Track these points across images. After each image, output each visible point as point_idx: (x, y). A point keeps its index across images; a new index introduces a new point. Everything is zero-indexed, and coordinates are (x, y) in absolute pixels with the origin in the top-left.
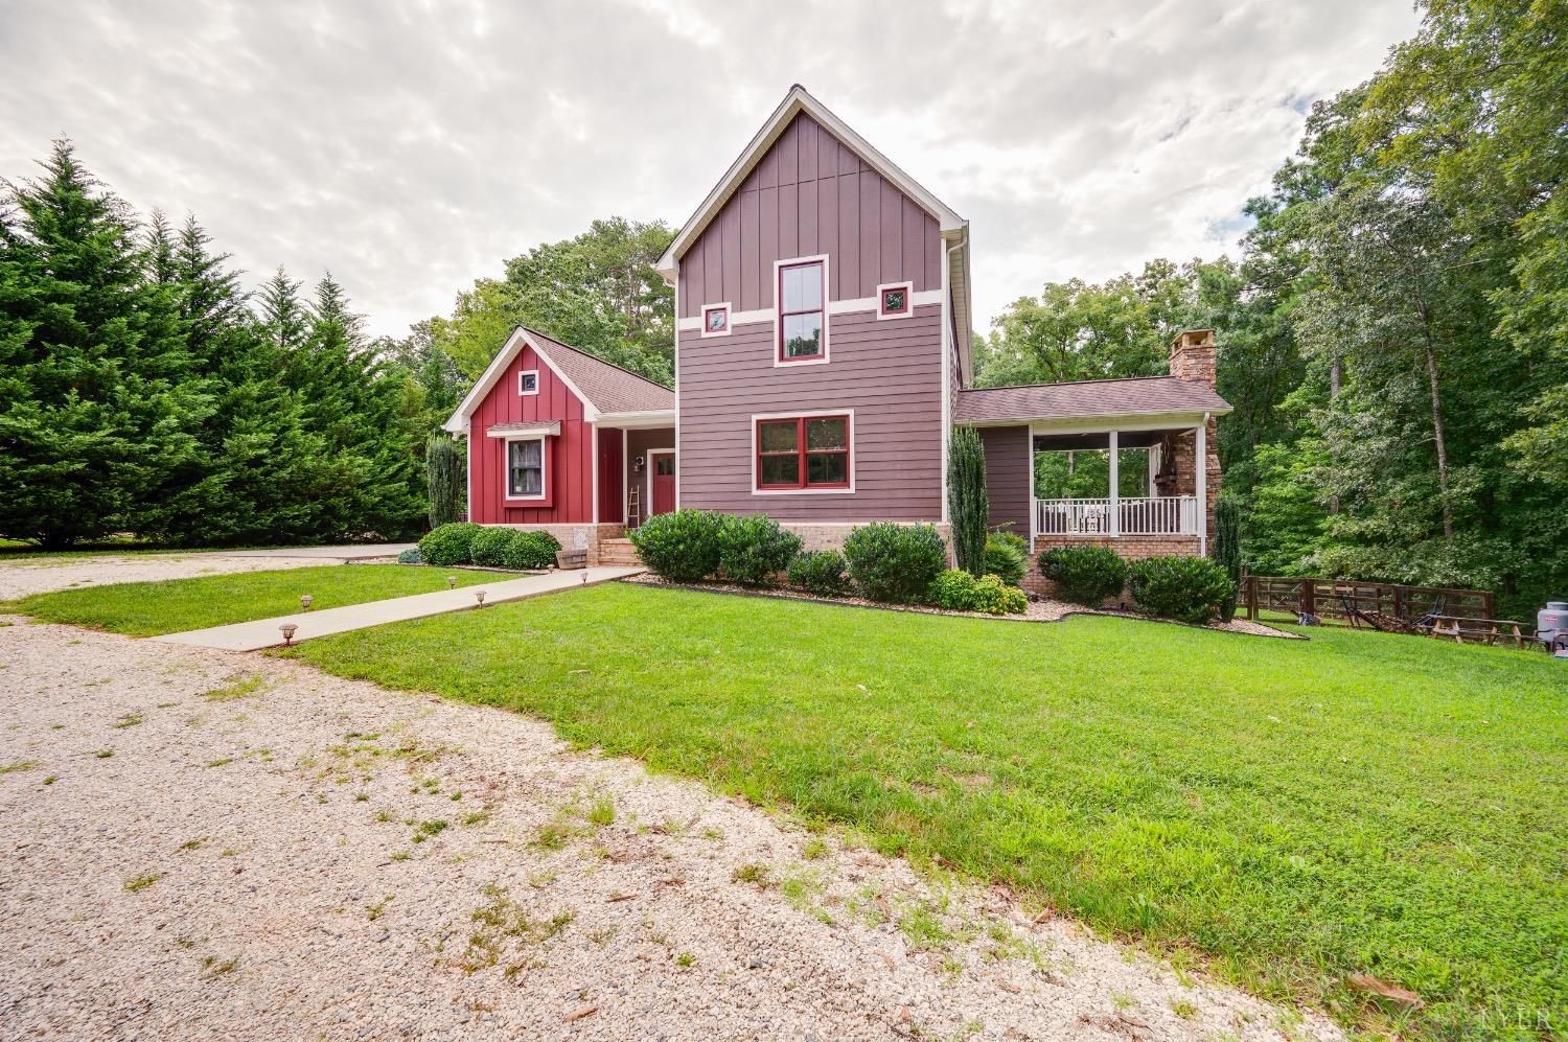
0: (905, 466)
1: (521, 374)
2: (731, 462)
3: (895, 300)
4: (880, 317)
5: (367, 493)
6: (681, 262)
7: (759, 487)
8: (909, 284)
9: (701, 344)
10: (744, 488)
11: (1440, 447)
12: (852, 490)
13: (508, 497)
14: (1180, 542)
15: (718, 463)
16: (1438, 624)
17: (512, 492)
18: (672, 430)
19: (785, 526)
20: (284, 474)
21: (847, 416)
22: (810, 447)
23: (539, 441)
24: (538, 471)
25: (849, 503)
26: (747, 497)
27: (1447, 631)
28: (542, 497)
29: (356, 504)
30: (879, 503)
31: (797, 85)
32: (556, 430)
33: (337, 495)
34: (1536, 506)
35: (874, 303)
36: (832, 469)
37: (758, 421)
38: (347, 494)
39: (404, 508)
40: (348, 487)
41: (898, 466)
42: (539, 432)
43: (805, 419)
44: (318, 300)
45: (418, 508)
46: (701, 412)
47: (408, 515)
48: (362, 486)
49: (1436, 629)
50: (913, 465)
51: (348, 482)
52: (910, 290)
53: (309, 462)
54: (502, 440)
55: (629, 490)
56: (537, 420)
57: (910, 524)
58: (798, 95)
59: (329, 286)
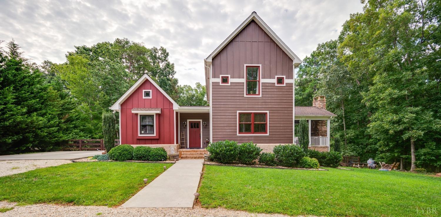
0: (283, 128)
1: (144, 91)
2: (230, 125)
3: (280, 81)
4: (276, 85)
5: (41, 132)
6: (213, 59)
7: (239, 133)
8: (284, 77)
9: (219, 87)
10: (235, 133)
11: (344, 125)
12: (268, 134)
13: (139, 135)
14: (324, 148)
15: (225, 125)
16: (354, 164)
17: (141, 133)
18: (209, 114)
19: (258, 145)
20: (7, 123)
21: (267, 113)
22: (255, 121)
23: (153, 115)
24: (152, 126)
25: (267, 138)
26: (235, 136)
27: (357, 166)
28: (155, 135)
29: (36, 136)
30: (276, 139)
31: (254, 12)
32: (159, 112)
33: (29, 132)
34: (361, 138)
35: (275, 81)
36: (262, 128)
37: (239, 113)
38: (33, 132)
39: (55, 137)
40: (34, 129)
41: (281, 128)
42: (154, 112)
43: (254, 113)
44: (8, 50)
45: (61, 137)
46: (220, 109)
47: (57, 140)
48: (40, 129)
49: (354, 166)
50: (285, 128)
51: (34, 127)
52: (285, 78)
53: (19, 118)
54: (137, 114)
55: (180, 133)
56: (151, 107)
57: (284, 144)
58: (254, 15)
59: (14, 45)
